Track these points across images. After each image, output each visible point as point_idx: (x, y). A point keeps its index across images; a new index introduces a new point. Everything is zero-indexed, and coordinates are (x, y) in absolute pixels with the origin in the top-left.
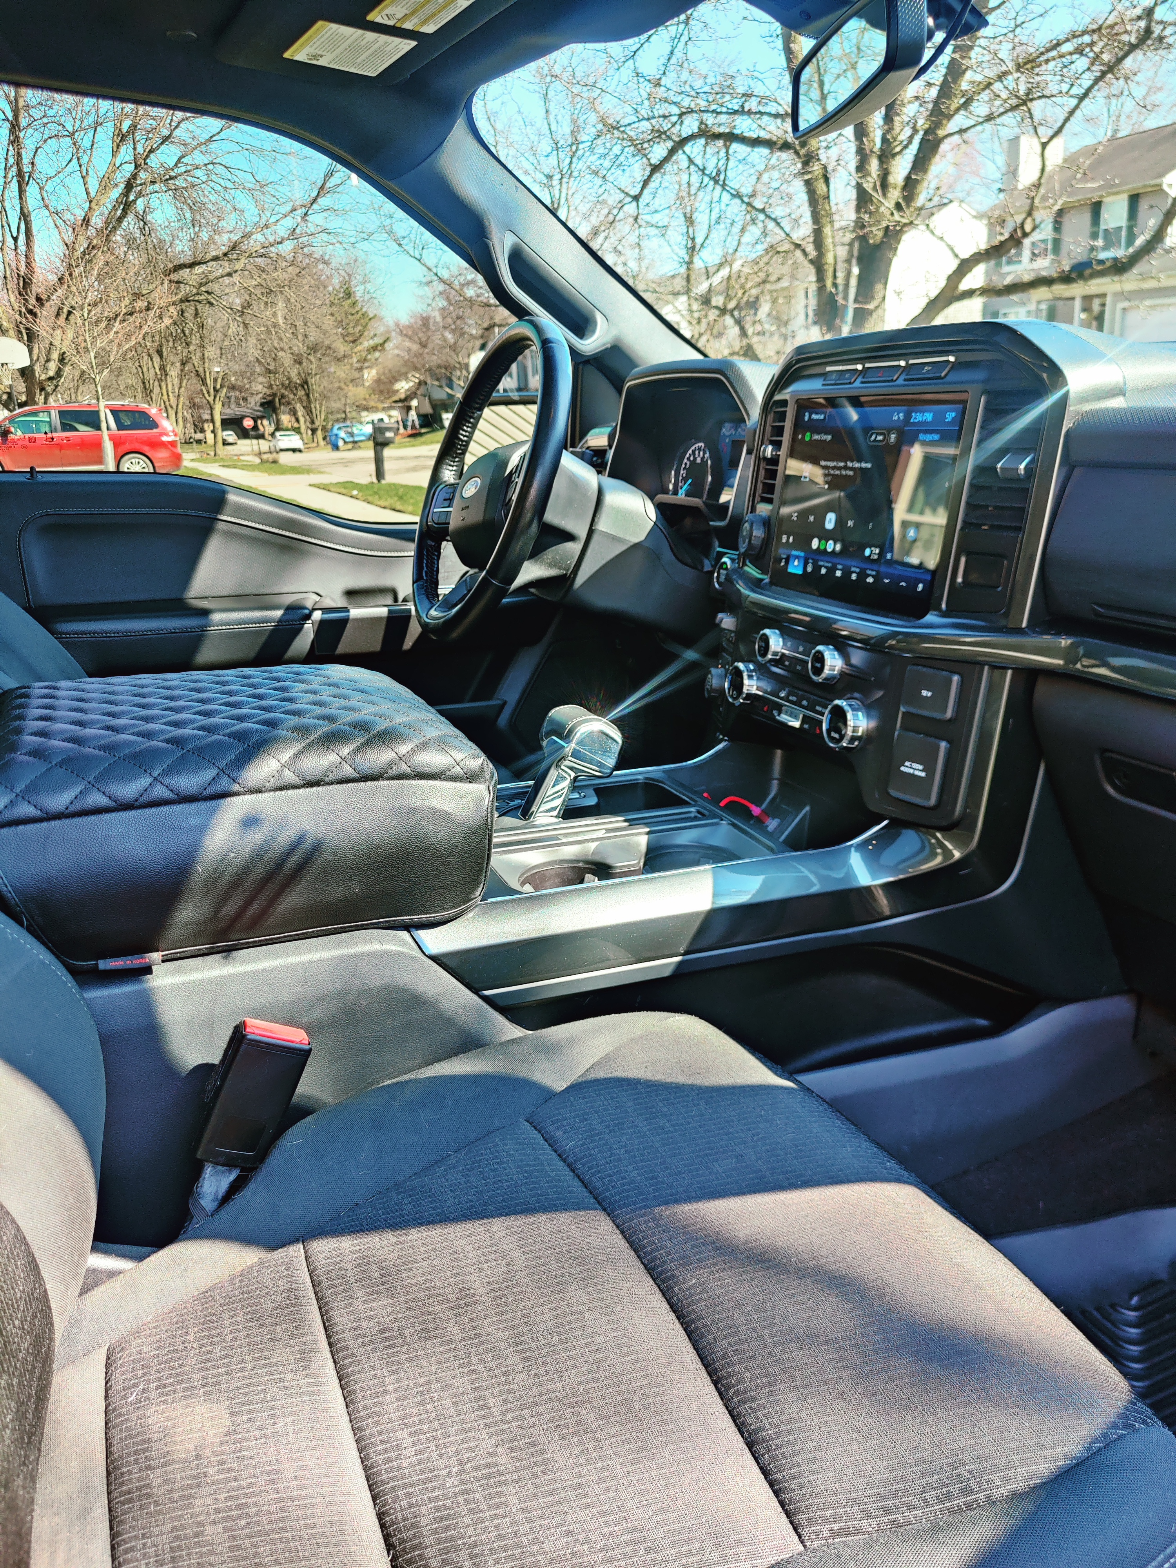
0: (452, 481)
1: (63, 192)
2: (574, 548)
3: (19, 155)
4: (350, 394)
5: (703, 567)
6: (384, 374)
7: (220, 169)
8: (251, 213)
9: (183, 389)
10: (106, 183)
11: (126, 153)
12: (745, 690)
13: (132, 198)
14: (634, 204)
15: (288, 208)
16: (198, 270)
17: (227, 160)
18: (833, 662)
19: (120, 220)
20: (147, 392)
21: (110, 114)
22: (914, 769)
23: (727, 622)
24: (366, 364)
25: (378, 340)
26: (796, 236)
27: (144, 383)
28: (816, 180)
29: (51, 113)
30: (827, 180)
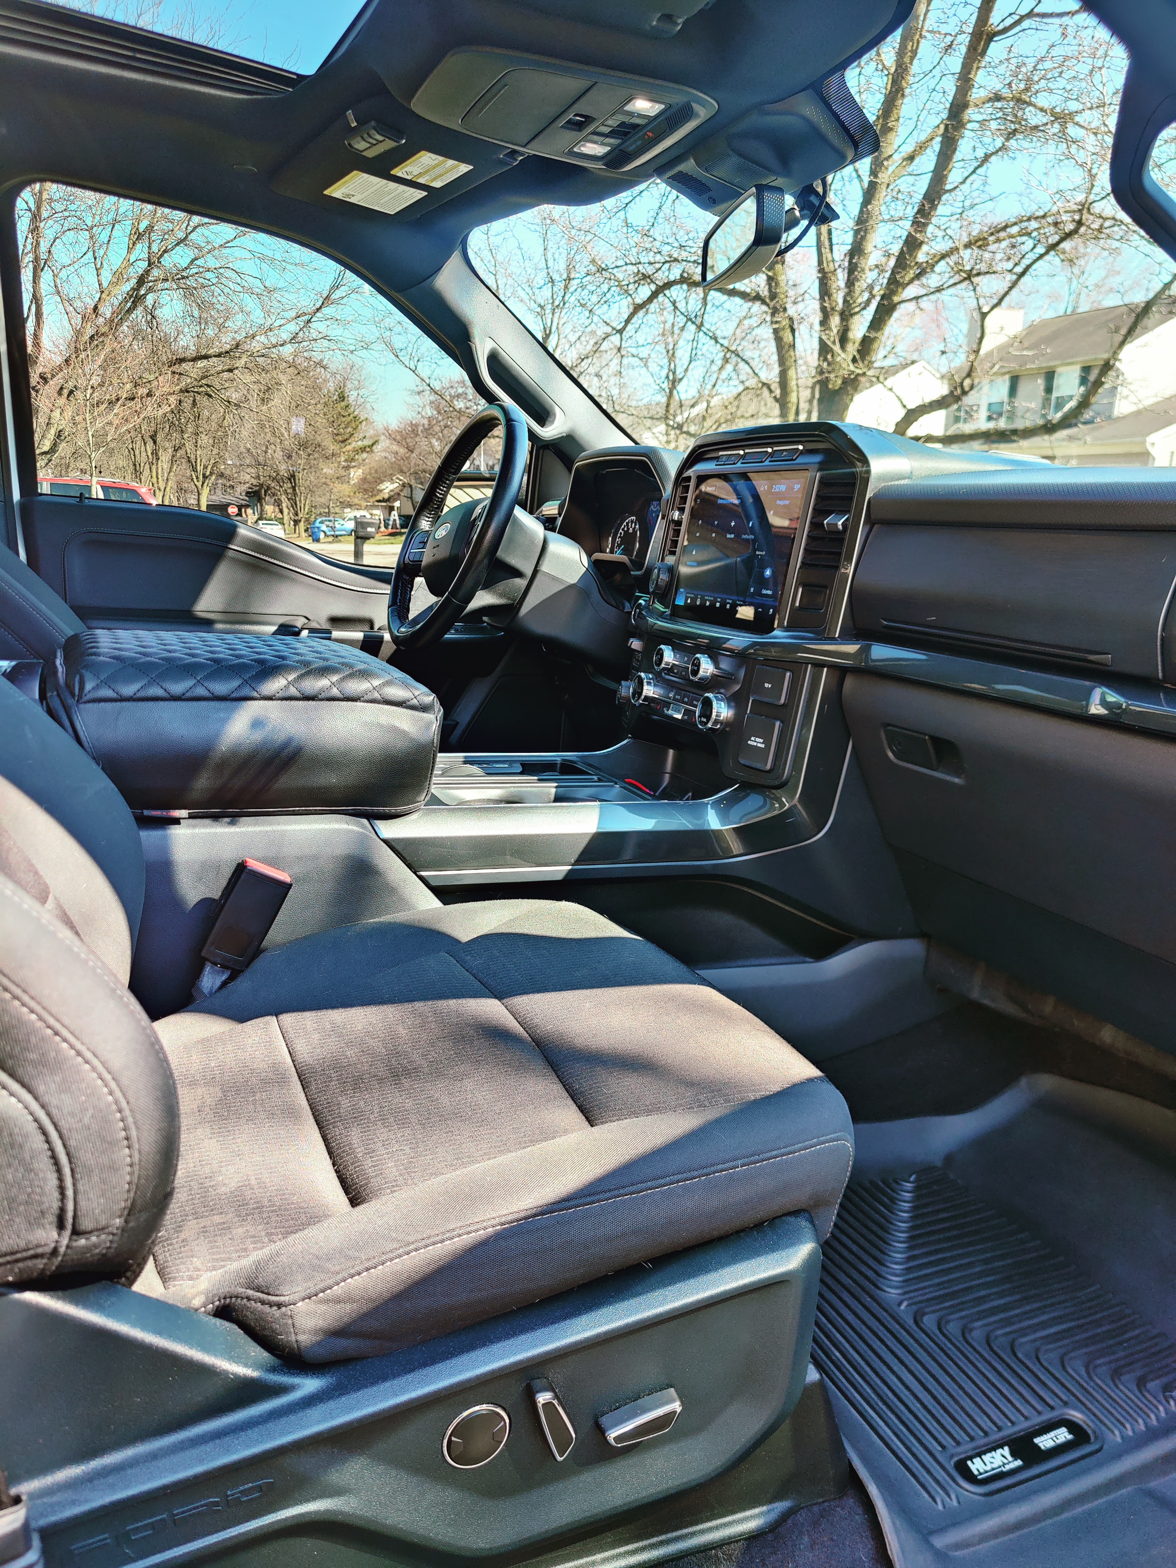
0: (427, 529)
1: (75, 280)
2: (521, 583)
3: (38, 243)
4: (335, 490)
5: (624, 608)
6: (370, 474)
7: (229, 274)
8: (258, 316)
9: (172, 474)
10: (119, 276)
11: (141, 252)
12: (644, 694)
13: (142, 292)
14: (618, 335)
15: (293, 314)
16: (201, 364)
17: (236, 266)
18: (707, 667)
19: (130, 311)
20: (137, 473)
21: (129, 213)
22: (757, 742)
23: (636, 644)
24: (353, 464)
25: (367, 442)
26: (764, 376)
27: (135, 465)
28: (783, 329)
29: (72, 207)
30: (793, 331)
